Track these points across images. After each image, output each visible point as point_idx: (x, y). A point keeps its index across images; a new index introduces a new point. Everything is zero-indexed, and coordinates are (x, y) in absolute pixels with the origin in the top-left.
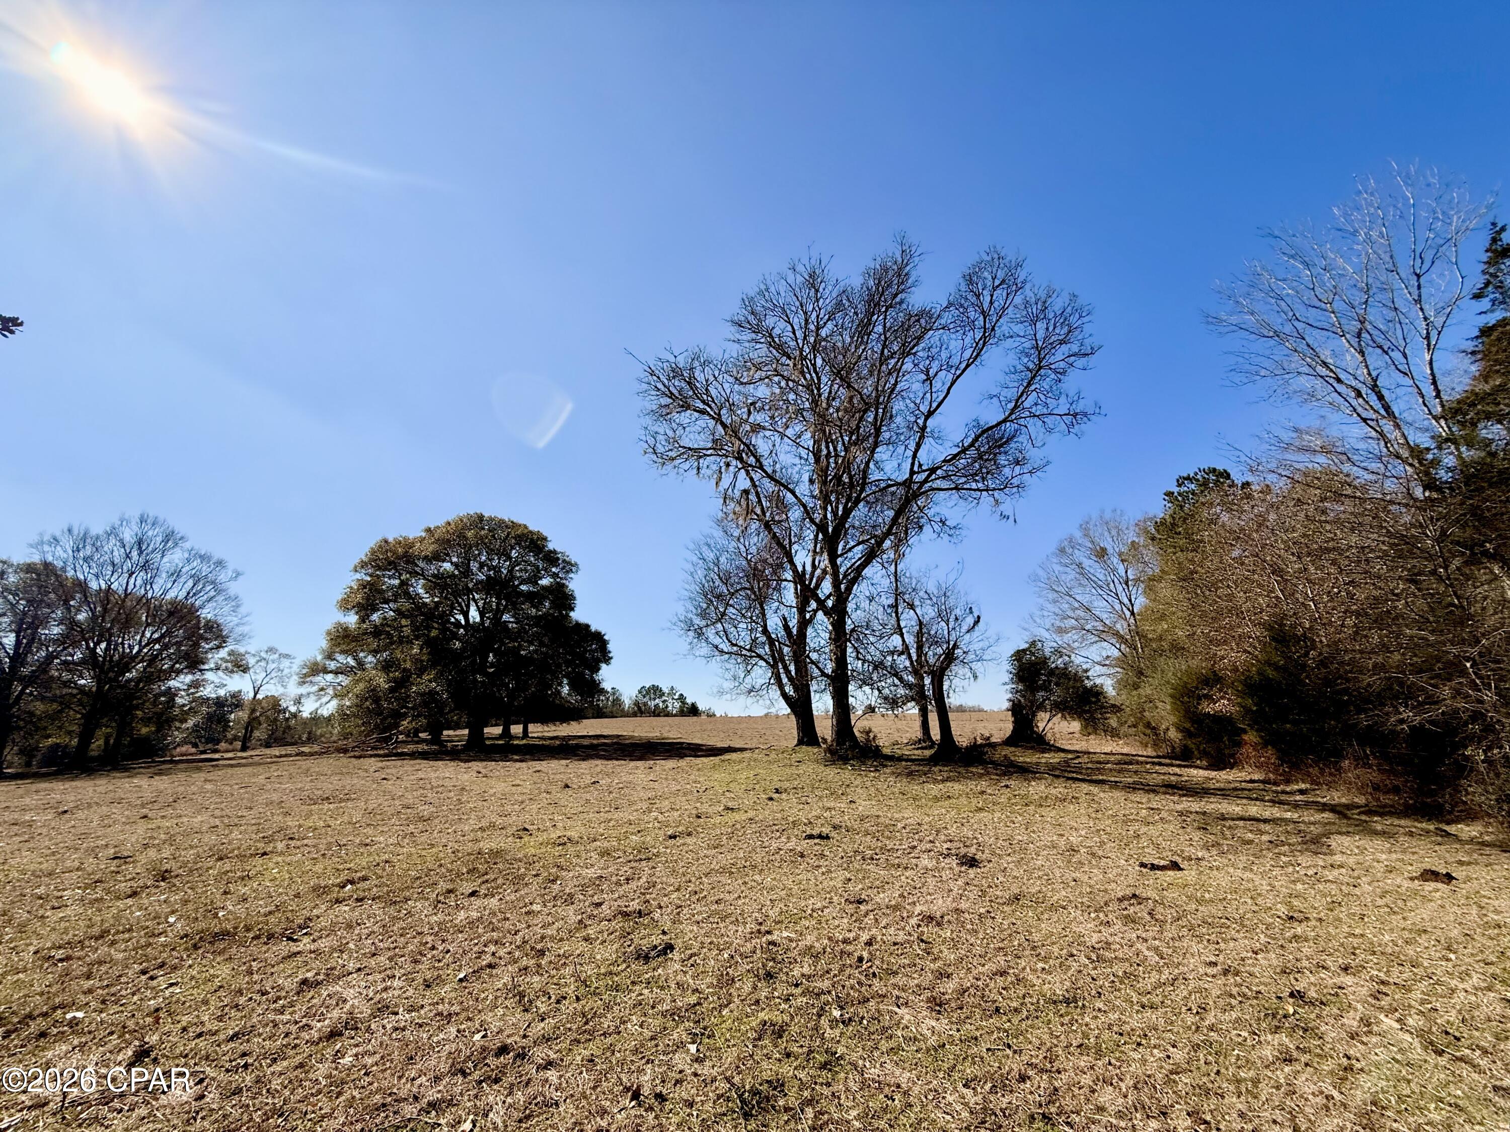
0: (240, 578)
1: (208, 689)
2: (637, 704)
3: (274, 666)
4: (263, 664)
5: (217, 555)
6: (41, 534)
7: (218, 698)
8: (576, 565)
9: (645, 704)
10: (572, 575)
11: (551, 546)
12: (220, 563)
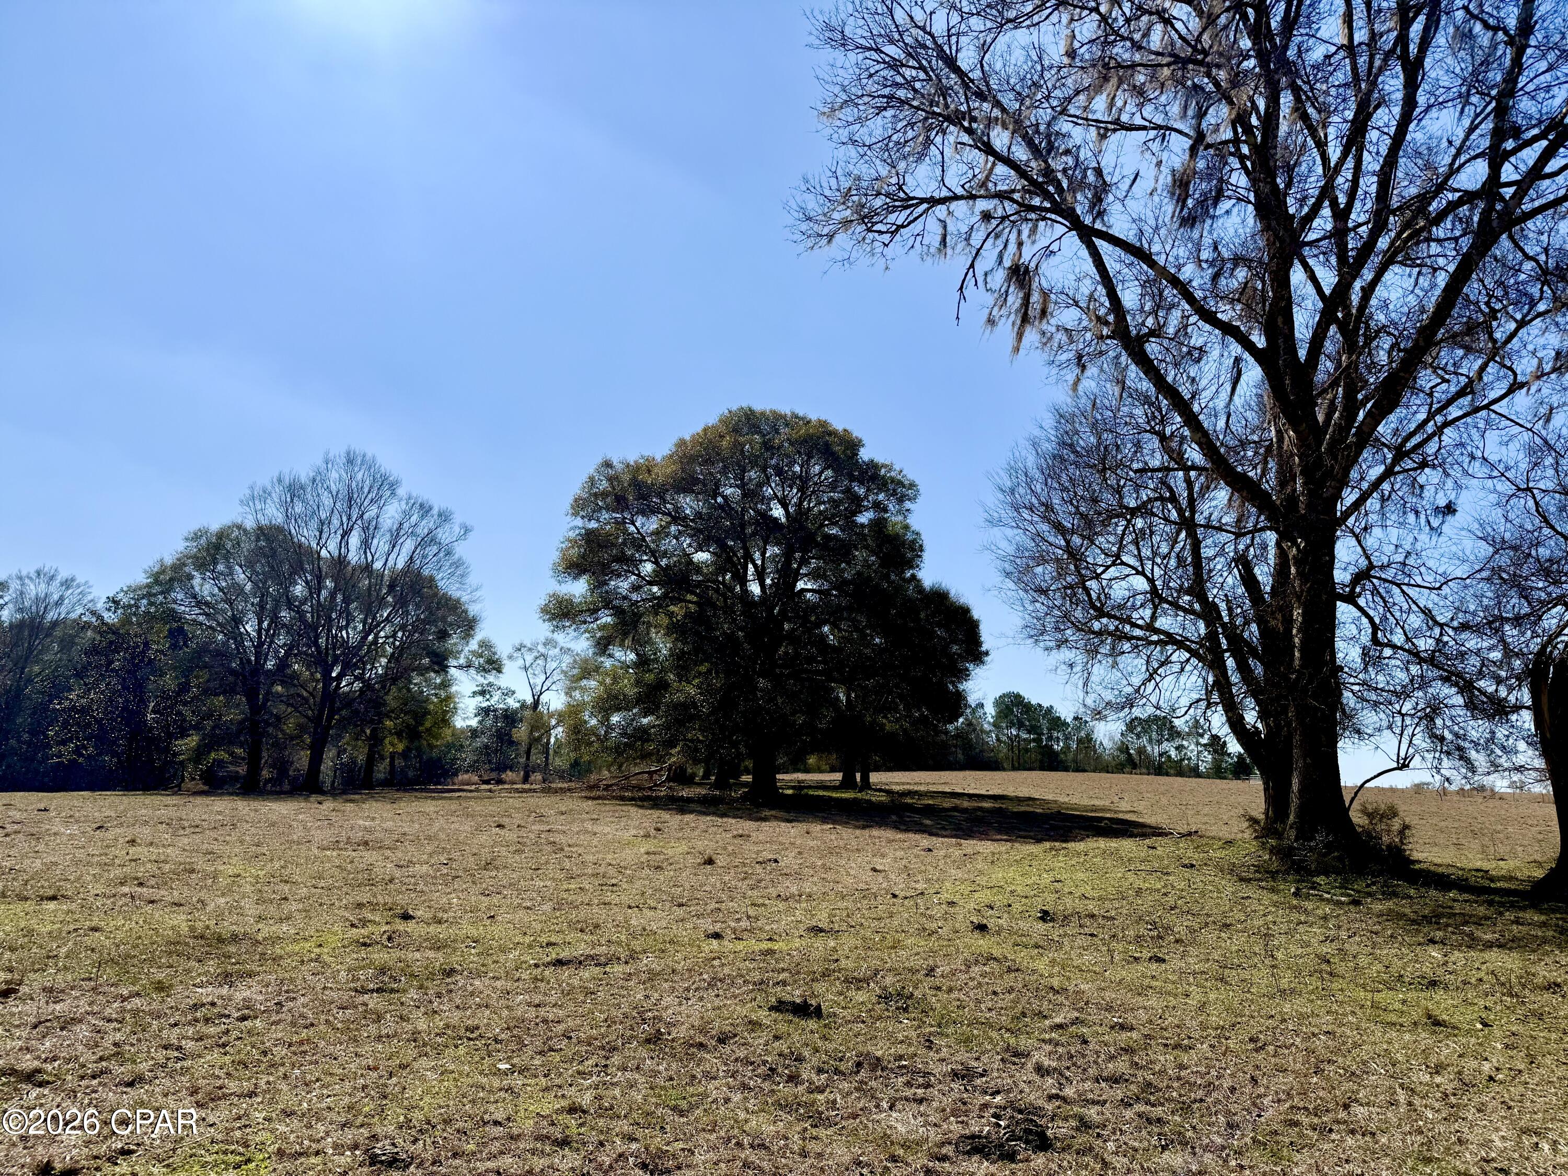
0: (471, 536)
1: (495, 698)
2: (1124, 748)
3: (554, 665)
4: (541, 662)
5: (437, 505)
6: (252, 488)
7: (506, 710)
8: (912, 485)
9: (1141, 751)
10: (908, 505)
11: (865, 455)
12: (445, 517)
